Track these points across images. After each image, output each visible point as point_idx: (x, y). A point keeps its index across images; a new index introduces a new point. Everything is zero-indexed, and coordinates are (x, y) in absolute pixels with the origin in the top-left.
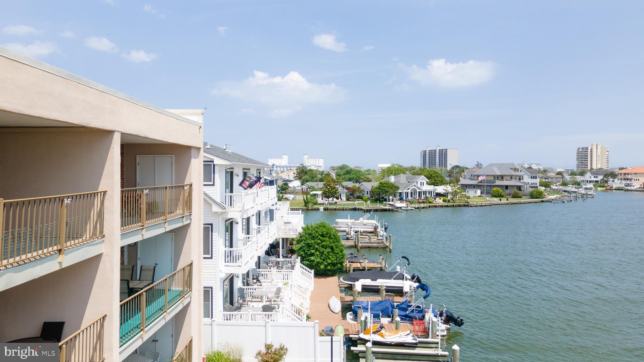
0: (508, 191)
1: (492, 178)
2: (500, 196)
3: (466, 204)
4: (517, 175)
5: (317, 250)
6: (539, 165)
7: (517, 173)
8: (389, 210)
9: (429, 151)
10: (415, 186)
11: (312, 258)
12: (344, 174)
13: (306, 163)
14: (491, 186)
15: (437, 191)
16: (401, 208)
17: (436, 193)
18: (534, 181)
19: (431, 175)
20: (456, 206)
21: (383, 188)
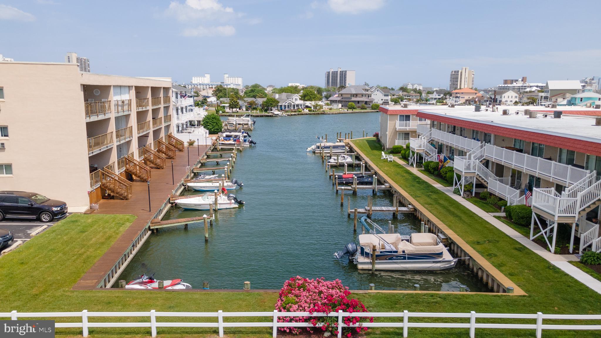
0: (360, 105)
1: (349, 96)
2: (353, 108)
3: (323, 113)
4: (367, 94)
5: (210, 124)
6: (419, 85)
7: (367, 93)
8: (270, 116)
9: (332, 72)
10: (290, 101)
11: (208, 127)
12: (250, 92)
13: (226, 81)
14: (349, 101)
15: (307, 105)
16: (278, 114)
17: (306, 106)
18: (386, 98)
19: (308, 94)
20: (316, 114)
21: (268, 102)
